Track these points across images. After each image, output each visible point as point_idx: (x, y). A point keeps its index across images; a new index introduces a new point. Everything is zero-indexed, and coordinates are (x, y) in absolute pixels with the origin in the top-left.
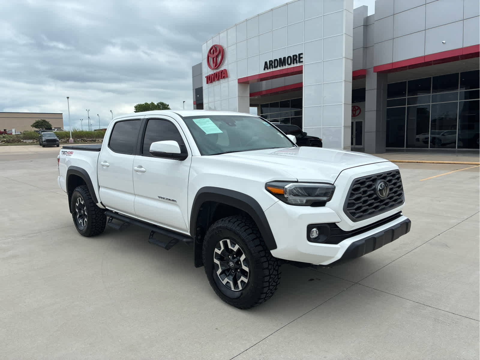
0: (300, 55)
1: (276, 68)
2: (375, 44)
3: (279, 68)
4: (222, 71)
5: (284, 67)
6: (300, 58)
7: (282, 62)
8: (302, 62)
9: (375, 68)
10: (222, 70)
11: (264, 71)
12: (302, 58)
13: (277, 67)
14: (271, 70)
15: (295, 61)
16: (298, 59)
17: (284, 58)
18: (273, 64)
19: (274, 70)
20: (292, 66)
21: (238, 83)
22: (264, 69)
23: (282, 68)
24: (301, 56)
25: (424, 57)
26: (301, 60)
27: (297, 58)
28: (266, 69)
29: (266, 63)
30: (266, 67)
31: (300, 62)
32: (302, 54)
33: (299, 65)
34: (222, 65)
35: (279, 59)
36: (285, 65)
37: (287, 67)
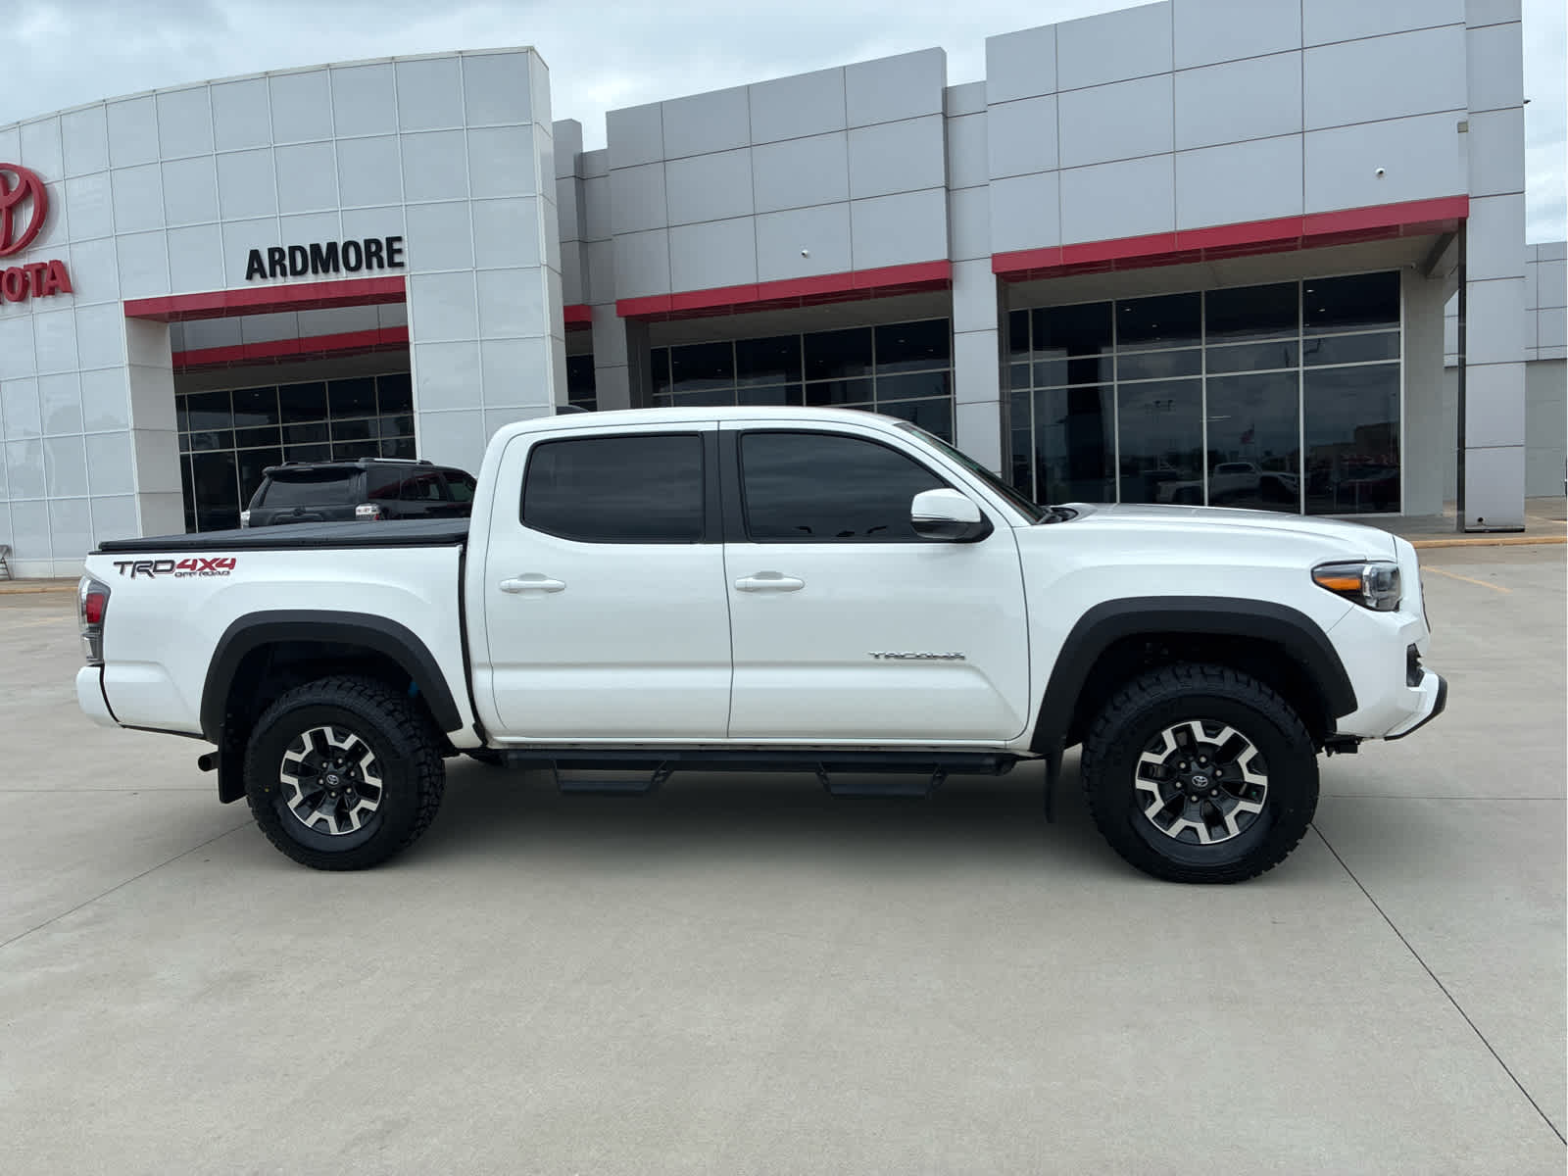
0: (390, 241)
1: (299, 277)
2: (615, 235)
3: (310, 278)
4: (40, 269)
5: (332, 277)
6: (392, 252)
7: (324, 257)
8: (401, 265)
9: (622, 305)
10: (44, 265)
11: (247, 281)
12: (400, 251)
13: (303, 272)
14: (279, 281)
15: (375, 261)
16: (384, 254)
17: (332, 246)
18: (287, 262)
19: (291, 281)
20: (365, 274)
21: (126, 316)
22: (249, 277)
23: (322, 278)
24: (396, 246)
25: (758, 287)
26: (397, 259)
27: (378, 251)
28: (257, 276)
29: (255, 255)
30: (256, 271)
31: (392, 264)
32: (399, 239)
33: (388, 273)
34: (37, 244)
35: (311, 246)
36: (337, 269)
37: (344, 275)
